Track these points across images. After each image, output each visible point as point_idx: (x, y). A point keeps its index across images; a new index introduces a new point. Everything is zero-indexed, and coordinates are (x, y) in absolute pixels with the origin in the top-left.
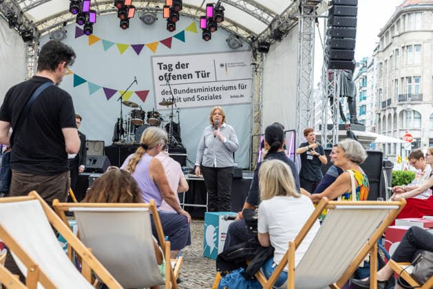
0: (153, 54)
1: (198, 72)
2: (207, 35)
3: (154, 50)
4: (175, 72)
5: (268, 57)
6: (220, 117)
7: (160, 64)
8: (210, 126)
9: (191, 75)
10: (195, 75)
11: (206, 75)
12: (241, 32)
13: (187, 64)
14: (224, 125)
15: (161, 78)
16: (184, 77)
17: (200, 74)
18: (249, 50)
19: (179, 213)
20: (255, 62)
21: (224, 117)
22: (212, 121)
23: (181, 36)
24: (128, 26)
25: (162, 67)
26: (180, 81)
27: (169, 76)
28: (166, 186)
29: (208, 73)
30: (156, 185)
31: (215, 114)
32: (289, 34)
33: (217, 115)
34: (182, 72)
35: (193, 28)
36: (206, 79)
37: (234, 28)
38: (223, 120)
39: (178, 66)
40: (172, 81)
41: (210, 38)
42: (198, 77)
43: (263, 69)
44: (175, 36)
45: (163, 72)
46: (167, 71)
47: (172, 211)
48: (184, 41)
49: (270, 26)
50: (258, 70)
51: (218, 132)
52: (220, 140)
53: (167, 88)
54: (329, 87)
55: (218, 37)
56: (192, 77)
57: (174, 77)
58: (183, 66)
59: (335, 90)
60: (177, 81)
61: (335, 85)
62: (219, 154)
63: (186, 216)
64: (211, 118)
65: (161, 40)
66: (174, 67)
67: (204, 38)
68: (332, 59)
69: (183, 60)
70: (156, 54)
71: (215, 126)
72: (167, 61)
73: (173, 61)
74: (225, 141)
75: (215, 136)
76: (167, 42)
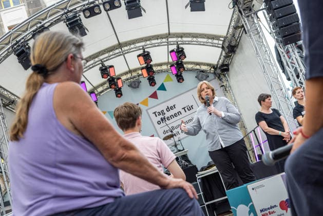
0: (147, 108)
1: (184, 108)
2: (180, 78)
3: (147, 105)
4: (168, 114)
5: (231, 76)
6: (209, 91)
7: (155, 113)
8: (202, 106)
9: (180, 112)
10: (183, 111)
11: (190, 108)
12: (204, 68)
13: (174, 106)
14: (216, 99)
15: (159, 123)
16: (175, 115)
17: (186, 109)
18: (215, 78)
19: (164, 187)
20: (223, 84)
21: (213, 90)
22: (203, 99)
23: (162, 88)
24: (121, 95)
25: (157, 114)
26: (173, 120)
27: (164, 118)
28: (108, 135)
29: (192, 106)
30: (86, 139)
31: (204, 89)
32: (239, 47)
33: (206, 90)
34: (172, 112)
35: (168, 79)
36: (192, 111)
37: (198, 67)
38: (213, 94)
39: (168, 109)
40: (168, 122)
41: (183, 80)
42: (186, 111)
43: (230, 87)
44: (159, 89)
45: (159, 118)
46: (162, 116)
47: (146, 187)
48: (165, 90)
49: (223, 48)
50: (227, 89)
51: (212, 108)
52: (218, 116)
53: (166, 128)
54: (291, 63)
55: (189, 78)
56: (181, 114)
57: (168, 119)
58: (172, 108)
59: (296, 63)
60: (171, 121)
61: (295, 60)
62: (222, 132)
63: (181, 188)
64: (200, 96)
65: (149, 96)
66: (165, 111)
67: (178, 81)
68: (284, 37)
69: (170, 104)
70: (149, 106)
71: (207, 103)
72: (158, 109)
73: (163, 107)
74: (223, 116)
75: (210, 114)
76: (154, 96)
